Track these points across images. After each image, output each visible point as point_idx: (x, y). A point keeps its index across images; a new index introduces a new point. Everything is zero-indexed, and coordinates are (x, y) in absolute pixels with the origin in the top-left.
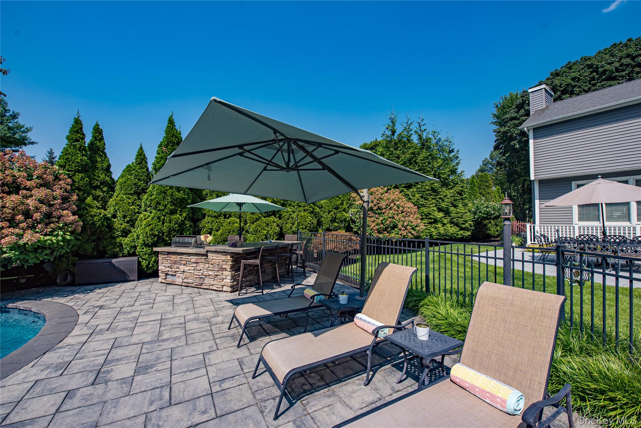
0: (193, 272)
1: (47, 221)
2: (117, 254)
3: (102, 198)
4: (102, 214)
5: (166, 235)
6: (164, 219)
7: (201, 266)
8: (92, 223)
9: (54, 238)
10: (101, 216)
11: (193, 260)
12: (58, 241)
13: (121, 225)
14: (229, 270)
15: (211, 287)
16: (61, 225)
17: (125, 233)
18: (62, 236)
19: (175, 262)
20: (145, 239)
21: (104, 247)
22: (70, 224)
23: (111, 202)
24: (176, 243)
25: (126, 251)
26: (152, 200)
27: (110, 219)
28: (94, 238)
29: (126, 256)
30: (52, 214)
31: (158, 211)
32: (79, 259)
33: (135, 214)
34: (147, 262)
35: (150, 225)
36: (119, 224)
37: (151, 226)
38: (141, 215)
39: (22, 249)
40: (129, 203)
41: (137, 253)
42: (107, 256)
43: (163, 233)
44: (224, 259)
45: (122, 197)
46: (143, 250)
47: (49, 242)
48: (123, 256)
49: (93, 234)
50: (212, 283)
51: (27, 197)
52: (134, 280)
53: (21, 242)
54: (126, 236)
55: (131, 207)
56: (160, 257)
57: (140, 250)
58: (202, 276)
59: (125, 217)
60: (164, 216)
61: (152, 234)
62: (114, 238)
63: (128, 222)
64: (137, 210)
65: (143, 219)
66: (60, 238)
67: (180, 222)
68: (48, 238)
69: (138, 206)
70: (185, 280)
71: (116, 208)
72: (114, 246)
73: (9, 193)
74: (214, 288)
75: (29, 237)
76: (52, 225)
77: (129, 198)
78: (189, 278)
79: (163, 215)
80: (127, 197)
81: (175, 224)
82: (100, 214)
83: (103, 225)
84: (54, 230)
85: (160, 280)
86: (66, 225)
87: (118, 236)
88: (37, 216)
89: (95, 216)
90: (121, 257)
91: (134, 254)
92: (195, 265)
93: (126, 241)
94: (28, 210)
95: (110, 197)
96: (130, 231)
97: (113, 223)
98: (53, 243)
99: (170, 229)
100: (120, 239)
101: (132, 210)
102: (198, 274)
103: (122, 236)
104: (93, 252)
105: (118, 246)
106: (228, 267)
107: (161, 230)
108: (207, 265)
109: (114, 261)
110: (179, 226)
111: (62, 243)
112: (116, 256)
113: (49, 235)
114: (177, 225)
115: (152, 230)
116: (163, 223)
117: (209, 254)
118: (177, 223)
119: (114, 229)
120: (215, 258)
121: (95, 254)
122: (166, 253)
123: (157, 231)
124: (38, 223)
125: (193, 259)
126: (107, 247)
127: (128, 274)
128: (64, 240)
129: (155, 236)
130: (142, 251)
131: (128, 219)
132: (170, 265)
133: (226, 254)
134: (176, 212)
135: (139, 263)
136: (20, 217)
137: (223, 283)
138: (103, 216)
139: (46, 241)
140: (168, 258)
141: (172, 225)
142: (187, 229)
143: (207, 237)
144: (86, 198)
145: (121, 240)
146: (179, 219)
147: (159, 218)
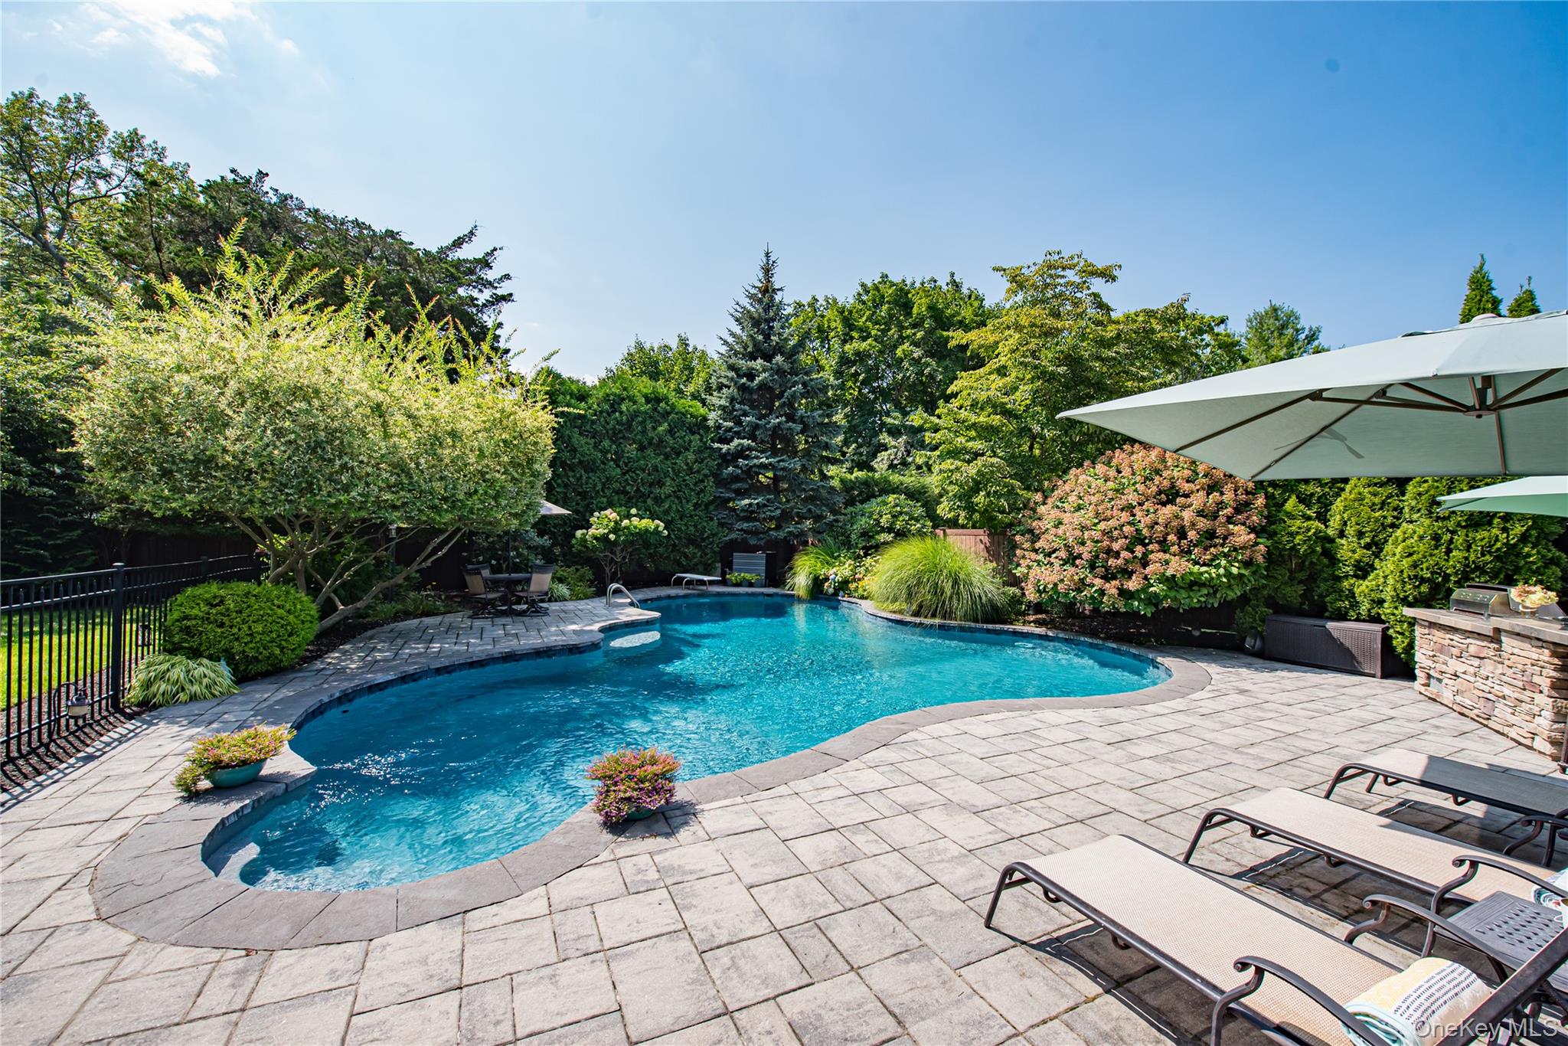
0: (1472, 679)
1: (1208, 542)
2: (1347, 613)
3: (1319, 498)
4: (1313, 531)
5: (1455, 582)
6: (1451, 541)
7: (1488, 668)
8: (1292, 548)
9: (1214, 570)
10: (1310, 534)
11: (1472, 650)
12: (1219, 576)
13: (1354, 552)
14: (1546, 691)
15: (1506, 730)
16: (1226, 550)
17: (1363, 570)
18: (1225, 568)
19: (1442, 649)
20: (1399, 586)
21: (1322, 596)
22: (1241, 548)
23: (1338, 505)
24: (1459, 602)
25: (1364, 609)
26: (1420, 494)
27: (1332, 541)
28: (1302, 576)
29: (1364, 621)
30: (1215, 532)
31: (1437, 521)
32: (1274, 613)
33: (1384, 529)
34: (1406, 641)
35: (1410, 555)
36: (1349, 550)
37: (1415, 557)
38: (1399, 533)
39: (1170, 581)
40: (1374, 504)
41: (1383, 617)
42: (1327, 614)
43: (1446, 577)
44: (1535, 656)
45: (1360, 494)
46: (1395, 612)
47: (1206, 575)
48: (1358, 620)
49: (1301, 567)
50: (1512, 719)
51: (1184, 507)
52: (1373, 676)
53: (1169, 573)
54: (1364, 578)
55: (1377, 514)
56: (1419, 631)
57: (1388, 611)
58: (1490, 696)
59: (1360, 534)
60: (1453, 532)
61: (1416, 577)
62: (1338, 579)
63: (1367, 547)
64: (1389, 520)
65: (1400, 539)
66: (1222, 571)
67: (1498, 549)
68: (1204, 569)
69: (1395, 509)
70: (1458, 698)
71: (1345, 516)
72: (1340, 596)
73: (1164, 504)
74: (1513, 735)
75: (1178, 566)
76: (1212, 549)
77: (1375, 495)
78: (1465, 695)
79: (1448, 530)
80: (1370, 492)
81: (1483, 555)
82: (1309, 530)
83: (1314, 551)
84: (1215, 557)
85: (1417, 685)
86: (1235, 550)
87: (1346, 577)
88: (1192, 535)
89: (1298, 533)
90: (1355, 620)
91: (1376, 619)
92: (1476, 662)
93: (1362, 587)
94: (1183, 527)
95: (1338, 495)
96: (1373, 568)
97: (1337, 548)
98: (1212, 578)
99: (1467, 566)
100: (1352, 581)
101: (1377, 520)
102: (1483, 687)
103: (1355, 576)
104: (1302, 604)
105: (1347, 597)
106: (1545, 683)
107: (1440, 569)
108: (1500, 669)
109: (1331, 625)
110: (1498, 558)
111: (1224, 580)
112: (1342, 617)
113: (1208, 565)
114: (1488, 558)
115: (1415, 566)
116: (1449, 551)
117: (1503, 639)
118: (1490, 552)
119: (1339, 561)
120: (1516, 651)
121: (1306, 607)
122: (1427, 624)
123: (1428, 569)
124: (1195, 546)
125: (1474, 645)
126: (1327, 596)
127: (1360, 659)
128: (1228, 574)
129: (1423, 580)
130: (1393, 614)
131: (1368, 540)
132: (1431, 653)
133: (1540, 644)
134: (1490, 523)
135: (1386, 639)
136: (1172, 538)
137: (1531, 727)
138: (1314, 534)
139: (1202, 574)
140: (1430, 637)
141: (1472, 557)
142: (1530, 569)
143: (1528, 592)
144: (1285, 501)
145: (1353, 585)
146: (1497, 540)
147: (1436, 538)
